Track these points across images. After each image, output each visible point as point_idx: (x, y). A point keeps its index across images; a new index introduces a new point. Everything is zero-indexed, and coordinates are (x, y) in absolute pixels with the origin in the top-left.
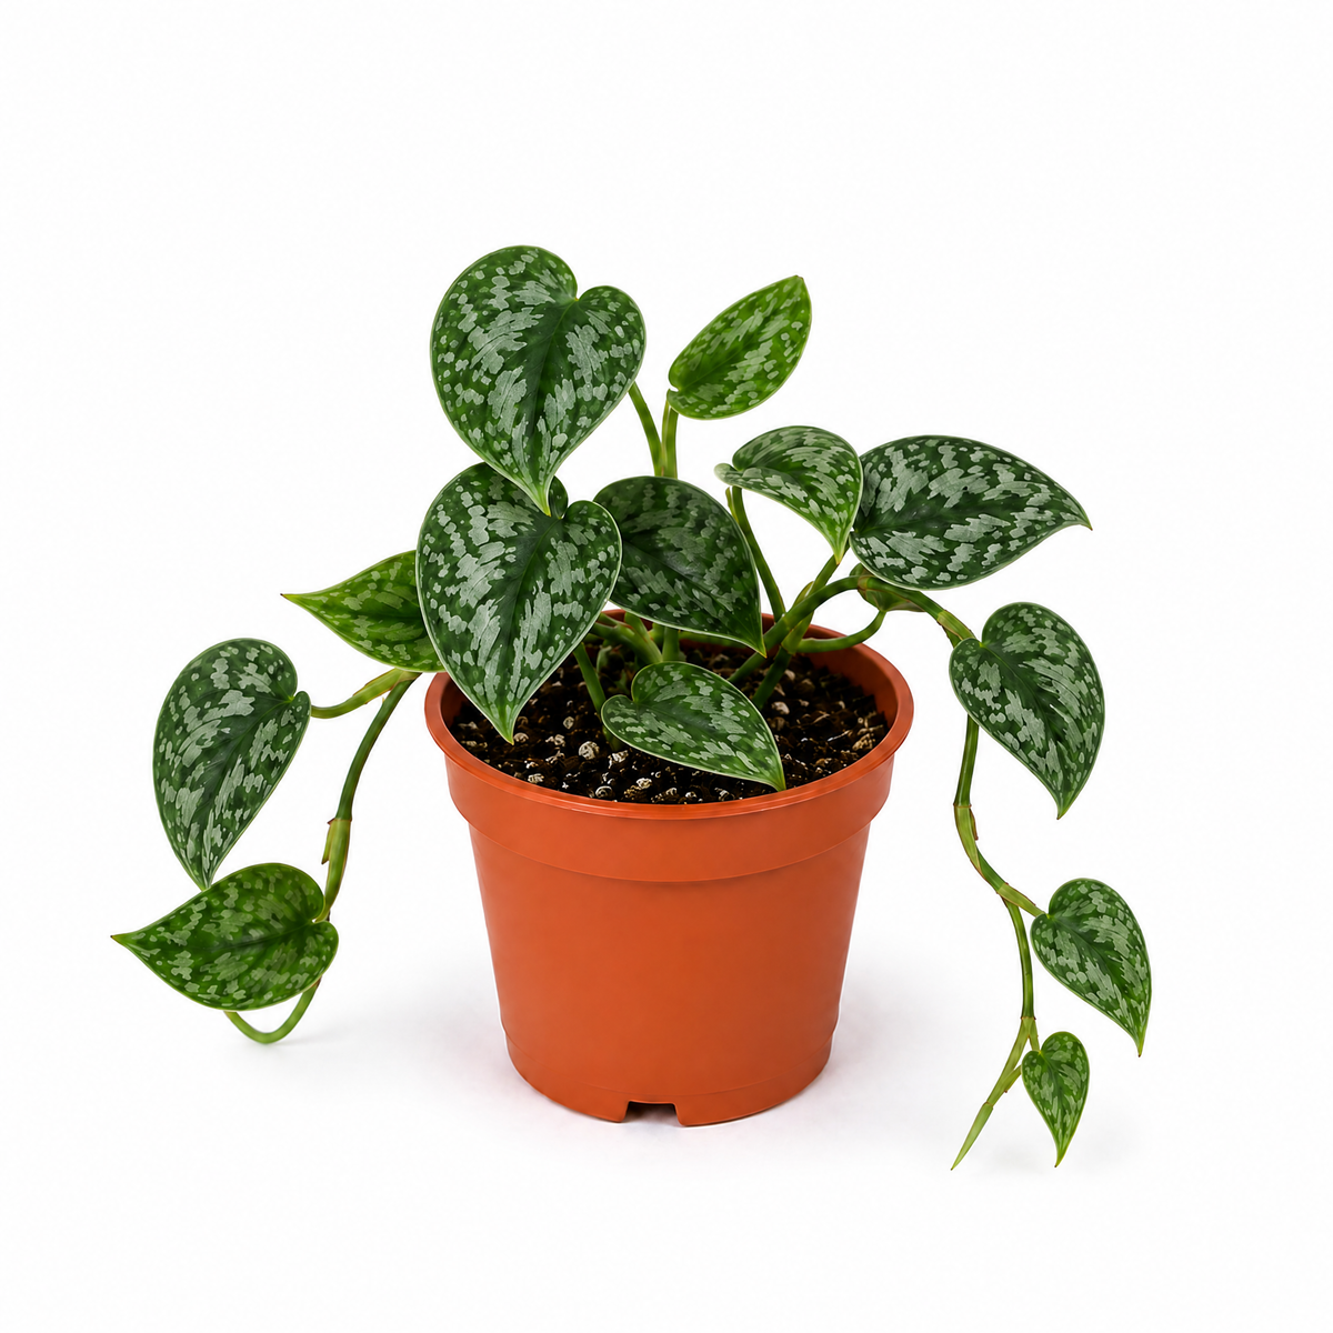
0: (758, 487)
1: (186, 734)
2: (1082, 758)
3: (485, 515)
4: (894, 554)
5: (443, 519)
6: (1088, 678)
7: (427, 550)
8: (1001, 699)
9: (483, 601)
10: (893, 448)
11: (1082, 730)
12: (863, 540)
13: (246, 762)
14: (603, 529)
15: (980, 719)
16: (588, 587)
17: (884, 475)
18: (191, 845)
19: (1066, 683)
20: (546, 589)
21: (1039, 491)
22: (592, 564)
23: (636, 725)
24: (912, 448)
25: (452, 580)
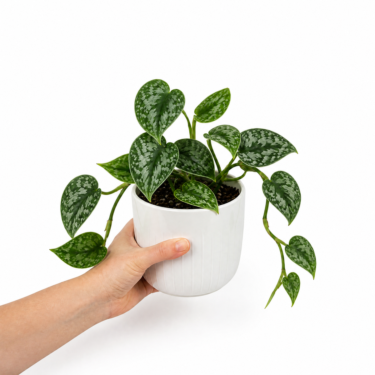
0: (214, 139)
1: (69, 199)
2: (295, 211)
3: (146, 145)
4: (249, 158)
5: (136, 146)
6: (297, 191)
7: (131, 153)
8: (275, 195)
9: (144, 167)
10: (249, 131)
11: (295, 204)
12: (241, 154)
13: (84, 206)
14: (175, 150)
15: (269, 200)
16: (170, 164)
17: (246, 138)
18: (69, 227)
19: (292, 192)
20: (160, 164)
21: (285, 143)
22: (172, 158)
24: (254, 131)
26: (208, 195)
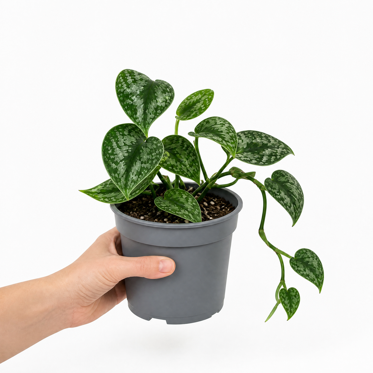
0: (202, 136)
2: (299, 210)
3: (123, 138)
4: (246, 157)
5: (111, 137)
7: (105, 145)
9: (121, 161)
11: (299, 203)
14: (159, 145)
16: (152, 160)
19: (295, 190)
20: (140, 160)
22: (153, 154)
23: (163, 204)
24: (246, 133)
25: (112, 154)
26: (191, 206)
